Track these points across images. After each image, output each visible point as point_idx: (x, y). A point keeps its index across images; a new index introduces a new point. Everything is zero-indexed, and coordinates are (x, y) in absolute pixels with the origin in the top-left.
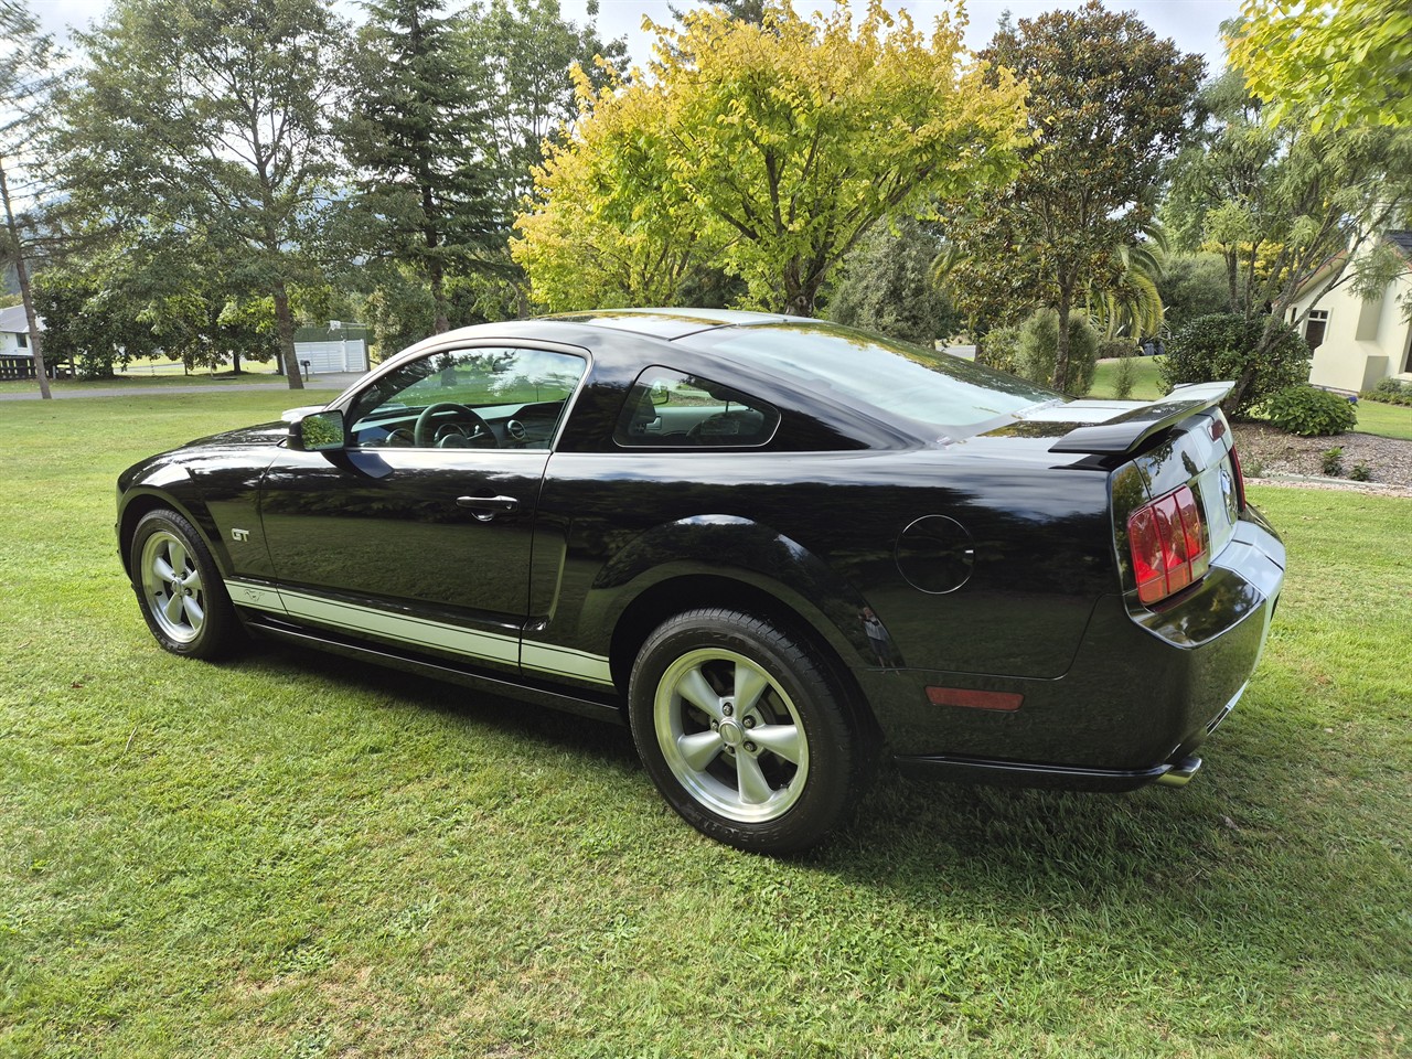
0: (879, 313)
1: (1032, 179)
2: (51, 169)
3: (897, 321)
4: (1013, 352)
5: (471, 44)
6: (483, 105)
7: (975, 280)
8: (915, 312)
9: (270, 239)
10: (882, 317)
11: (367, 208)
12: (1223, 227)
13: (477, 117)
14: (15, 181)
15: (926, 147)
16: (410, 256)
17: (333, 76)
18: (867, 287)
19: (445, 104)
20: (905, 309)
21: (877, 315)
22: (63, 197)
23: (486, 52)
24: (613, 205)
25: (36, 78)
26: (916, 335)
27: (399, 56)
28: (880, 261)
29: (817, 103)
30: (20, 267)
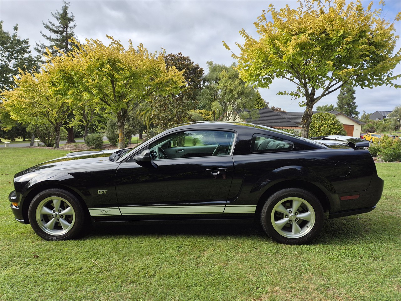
3: (129, 127)
8: (133, 125)
12: (215, 107)
15: (160, 83)
20: (130, 124)
29: (133, 69)
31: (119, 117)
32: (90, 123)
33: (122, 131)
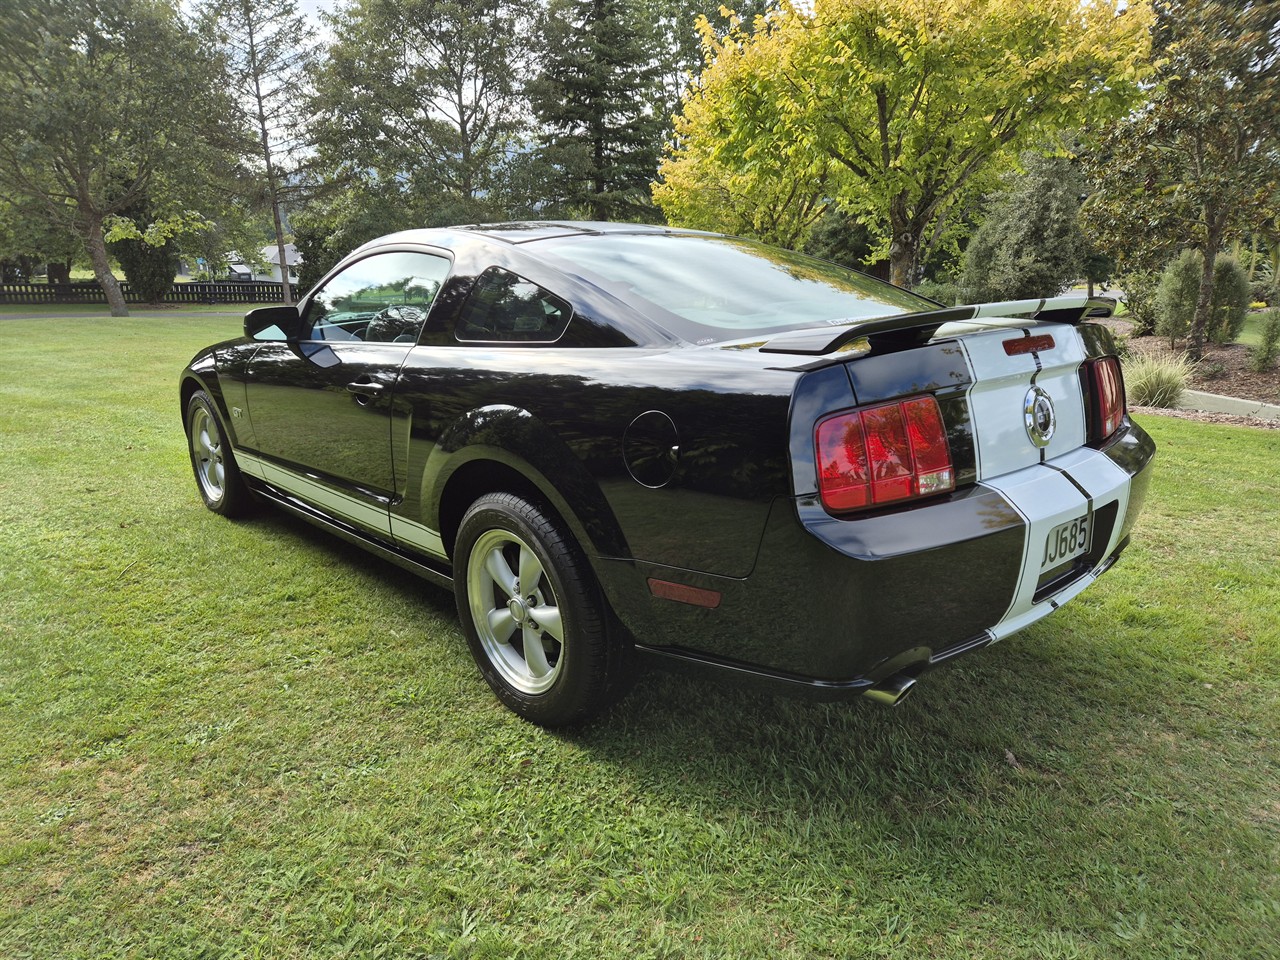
0: (1018, 254)
1: (1177, 114)
2: (302, 128)
3: (1036, 261)
4: (1154, 295)
5: (648, 8)
6: (654, 63)
7: (1108, 219)
8: (1056, 254)
9: (466, 188)
10: (1020, 257)
11: (548, 158)
13: (647, 76)
14: (276, 139)
15: (1036, 80)
16: (578, 202)
17: (526, 43)
18: (1007, 228)
19: (619, 63)
20: (1046, 250)
21: (1015, 256)
22: (311, 153)
23: (660, 14)
24: (729, 148)
25: (292, 52)
26: (1055, 276)
27: (583, 22)
28: (1023, 202)
29: (923, 40)
30: (276, 210)
31: (897, 223)
32: (928, 250)
33: (900, 274)
